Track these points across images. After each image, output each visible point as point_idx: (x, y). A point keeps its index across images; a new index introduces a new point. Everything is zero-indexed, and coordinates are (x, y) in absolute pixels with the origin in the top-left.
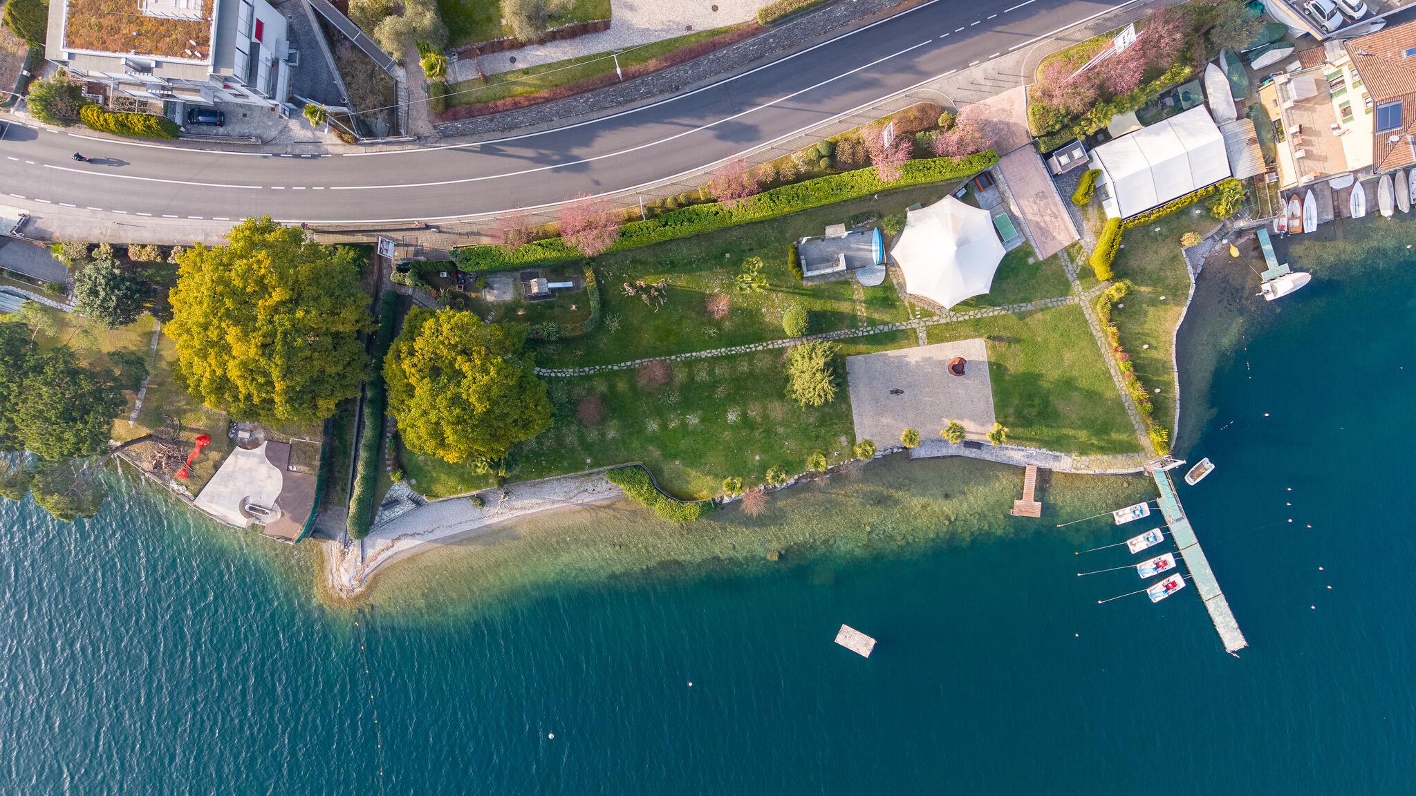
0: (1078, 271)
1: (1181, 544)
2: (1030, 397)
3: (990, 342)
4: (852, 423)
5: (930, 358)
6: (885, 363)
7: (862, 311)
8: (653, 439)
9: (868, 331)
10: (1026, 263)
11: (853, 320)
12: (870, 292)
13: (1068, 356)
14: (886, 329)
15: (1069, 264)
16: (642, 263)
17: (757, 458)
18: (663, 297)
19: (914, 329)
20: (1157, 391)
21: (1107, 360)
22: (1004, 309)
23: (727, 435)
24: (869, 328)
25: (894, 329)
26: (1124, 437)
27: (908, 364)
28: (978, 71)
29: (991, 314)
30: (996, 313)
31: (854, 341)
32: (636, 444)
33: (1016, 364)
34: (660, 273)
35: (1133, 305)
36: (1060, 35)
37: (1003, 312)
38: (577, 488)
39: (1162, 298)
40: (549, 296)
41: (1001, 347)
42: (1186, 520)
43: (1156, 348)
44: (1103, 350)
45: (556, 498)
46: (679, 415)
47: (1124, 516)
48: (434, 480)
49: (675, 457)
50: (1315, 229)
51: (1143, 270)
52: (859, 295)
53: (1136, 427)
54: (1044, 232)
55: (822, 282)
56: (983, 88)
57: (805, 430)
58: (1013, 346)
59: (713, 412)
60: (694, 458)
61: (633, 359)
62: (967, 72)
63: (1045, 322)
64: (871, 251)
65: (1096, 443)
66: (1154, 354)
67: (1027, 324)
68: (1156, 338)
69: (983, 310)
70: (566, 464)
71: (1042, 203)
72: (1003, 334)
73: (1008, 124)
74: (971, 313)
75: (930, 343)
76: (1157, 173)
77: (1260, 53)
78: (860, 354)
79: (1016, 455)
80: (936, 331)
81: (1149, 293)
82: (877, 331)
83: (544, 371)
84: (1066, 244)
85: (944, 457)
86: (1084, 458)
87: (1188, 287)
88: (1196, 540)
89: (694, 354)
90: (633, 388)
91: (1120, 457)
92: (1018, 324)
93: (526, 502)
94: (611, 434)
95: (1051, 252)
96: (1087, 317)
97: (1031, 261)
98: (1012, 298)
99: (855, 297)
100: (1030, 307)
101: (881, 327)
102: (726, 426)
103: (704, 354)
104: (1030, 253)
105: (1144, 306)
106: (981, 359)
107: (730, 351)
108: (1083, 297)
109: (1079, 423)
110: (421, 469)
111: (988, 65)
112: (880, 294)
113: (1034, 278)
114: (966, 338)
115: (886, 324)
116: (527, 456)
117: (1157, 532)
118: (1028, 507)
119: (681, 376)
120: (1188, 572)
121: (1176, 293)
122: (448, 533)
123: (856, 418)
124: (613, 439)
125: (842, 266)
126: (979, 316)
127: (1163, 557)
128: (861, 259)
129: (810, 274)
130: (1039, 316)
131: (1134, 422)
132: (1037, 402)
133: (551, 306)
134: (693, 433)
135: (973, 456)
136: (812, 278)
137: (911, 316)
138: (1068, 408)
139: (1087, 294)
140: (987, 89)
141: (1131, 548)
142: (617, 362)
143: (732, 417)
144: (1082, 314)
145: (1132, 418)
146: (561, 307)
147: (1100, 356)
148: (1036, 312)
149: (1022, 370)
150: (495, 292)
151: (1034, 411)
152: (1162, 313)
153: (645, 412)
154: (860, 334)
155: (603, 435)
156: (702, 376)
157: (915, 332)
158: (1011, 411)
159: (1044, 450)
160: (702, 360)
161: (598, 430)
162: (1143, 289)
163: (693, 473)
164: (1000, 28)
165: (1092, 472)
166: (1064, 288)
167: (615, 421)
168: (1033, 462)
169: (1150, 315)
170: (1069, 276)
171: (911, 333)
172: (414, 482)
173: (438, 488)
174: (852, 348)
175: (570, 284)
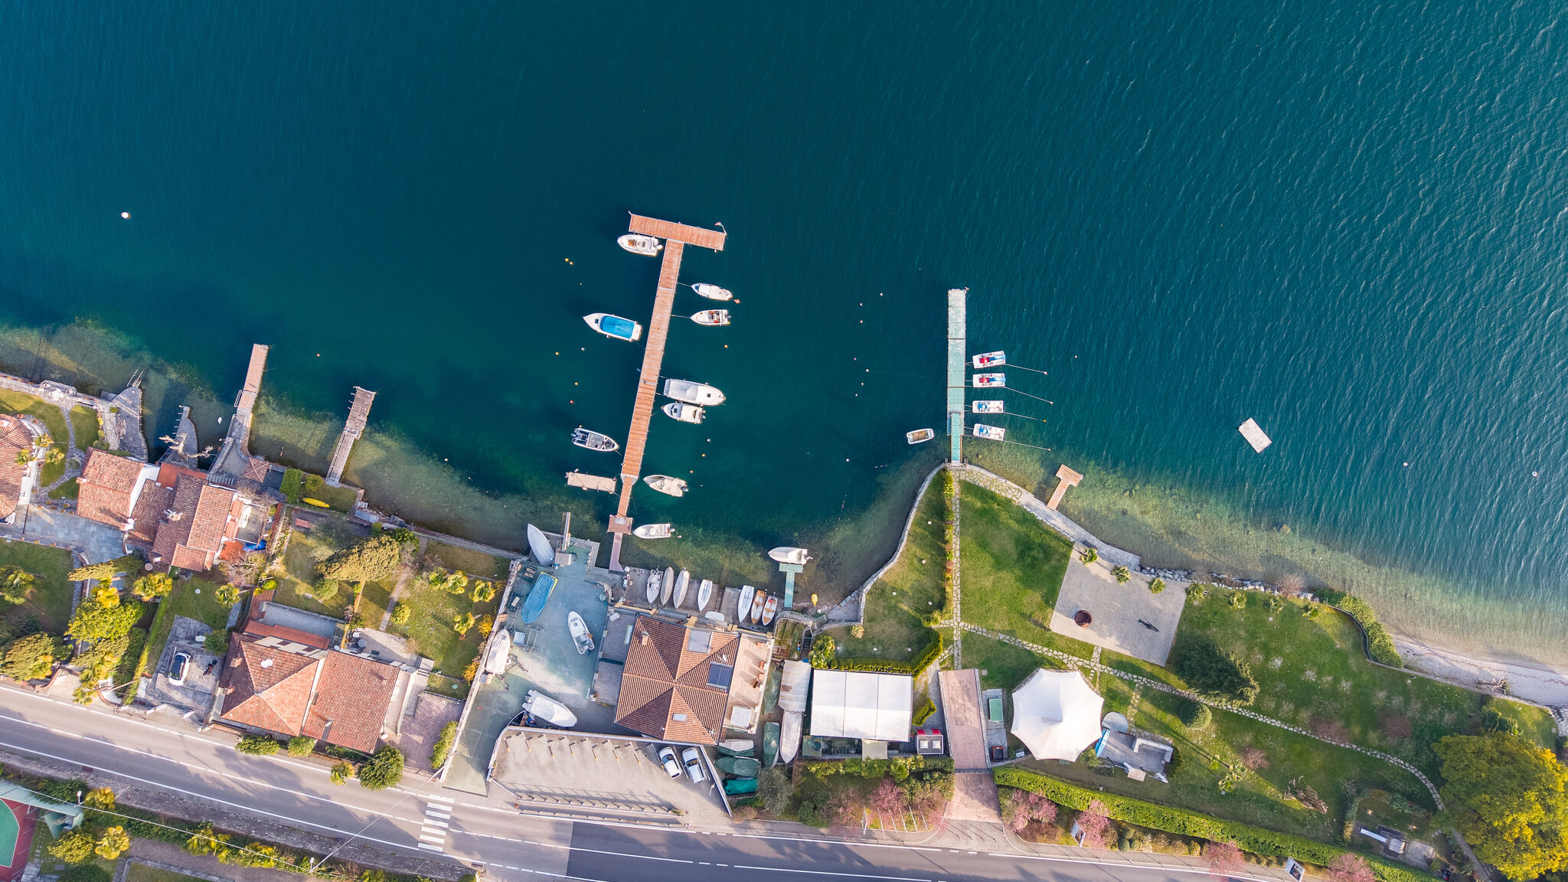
0: (951, 646)
1: (962, 392)
2: (1032, 566)
3: (1045, 624)
4: (1184, 612)
5: (1100, 635)
6: (1135, 647)
7: (1136, 698)
8: (1349, 674)
9: (1138, 679)
10: (990, 672)
11: (1146, 693)
12: (1123, 709)
13: (987, 583)
14: (1122, 673)
15: (956, 655)
16: (1297, 820)
17: (1271, 619)
18: (1291, 785)
19: (1100, 663)
20: (930, 523)
21: (958, 565)
22: (1023, 645)
23: (1287, 649)
24: (1136, 680)
25: (1116, 671)
26: (969, 499)
27: (1118, 638)
28: (973, 846)
29: (1035, 646)
30: (1031, 645)
31: (1151, 676)
32: (1366, 677)
33: (1032, 598)
34: (1285, 806)
35: (919, 599)
36: (896, 843)
37: (1025, 643)
38: (1420, 660)
39: (894, 594)
40: (1384, 829)
41: (1038, 616)
42: (949, 409)
43: (916, 556)
44: (958, 574)
45: (1441, 660)
46: (1319, 684)
47: (996, 433)
48: (1538, 724)
49: (1338, 652)
50: (745, 587)
51: (900, 622)
52: (1132, 711)
53: (958, 502)
54: (966, 691)
55: (1156, 736)
56: (975, 830)
57: (1223, 624)
58: (1028, 613)
59: (1291, 674)
60: (1323, 642)
61: (1337, 747)
62: (982, 849)
63: (995, 619)
64: (1108, 742)
65: (995, 505)
66: (919, 553)
67: (1010, 624)
68: (911, 564)
69: (1040, 652)
70: (1428, 688)
71: (960, 716)
72: (1032, 626)
73: (967, 793)
74: (1050, 654)
75: (1093, 646)
76: (873, 700)
77: (744, 753)
78: (1152, 664)
79: (1059, 523)
80: (1084, 653)
81: (902, 602)
82: (1130, 675)
83: (1413, 771)
84: (951, 673)
85: (1114, 545)
86: (1009, 497)
87: (870, 593)
88: (949, 389)
89: (1286, 727)
90: (1347, 725)
91: (981, 485)
92: (1017, 627)
93: (1465, 668)
94: (1382, 695)
95: (966, 671)
96: (959, 606)
97: (985, 672)
98: (1012, 651)
99: (1135, 711)
100: (1002, 636)
101: (1126, 677)
102: (1286, 657)
103: (1278, 724)
104: (983, 679)
105: (910, 594)
106: (1058, 614)
107: (1255, 716)
108: (956, 624)
109: (1001, 526)
110: (1544, 738)
111: (962, 845)
112: (1115, 704)
113: (988, 658)
114: (1062, 637)
115: (1120, 678)
116: (1456, 709)
117: (975, 410)
118: (1068, 476)
119: (1305, 715)
120: (966, 367)
121: (880, 592)
122: (1539, 673)
123: (1179, 614)
124: (1381, 690)
125: (1139, 741)
126: (1045, 649)
127: (980, 385)
128: (1118, 739)
129: (1168, 748)
130: (997, 626)
131: (958, 506)
132: (1029, 560)
133: (1385, 821)
134: (1314, 664)
135: (1093, 537)
136: (1167, 744)
137: (1099, 674)
138: (1004, 542)
139: (952, 625)
140: (972, 829)
141: (1001, 406)
142: (1351, 750)
143: (1278, 662)
144: (962, 611)
145: (958, 510)
146: (1378, 817)
147: (962, 571)
148: (999, 631)
149: (1030, 591)
150: (1424, 853)
151: (1034, 553)
152: (899, 582)
153: (1347, 700)
154: (1144, 679)
155: (1388, 697)
156: (1287, 707)
157: (1101, 660)
158: (1053, 562)
159: (1040, 518)
160: (1282, 720)
161: (1390, 702)
162: (906, 608)
163: (1329, 631)
164: (942, 872)
165: (1008, 482)
166: (968, 639)
167: (1375, 704)
168: (1048, 511)
169: (909, 585)
170: (960, 646)
171: (1105, 662)
172: (1554, 730)
173: (1538, 717)
174: (1156, 671)
175: (1363, 831)
